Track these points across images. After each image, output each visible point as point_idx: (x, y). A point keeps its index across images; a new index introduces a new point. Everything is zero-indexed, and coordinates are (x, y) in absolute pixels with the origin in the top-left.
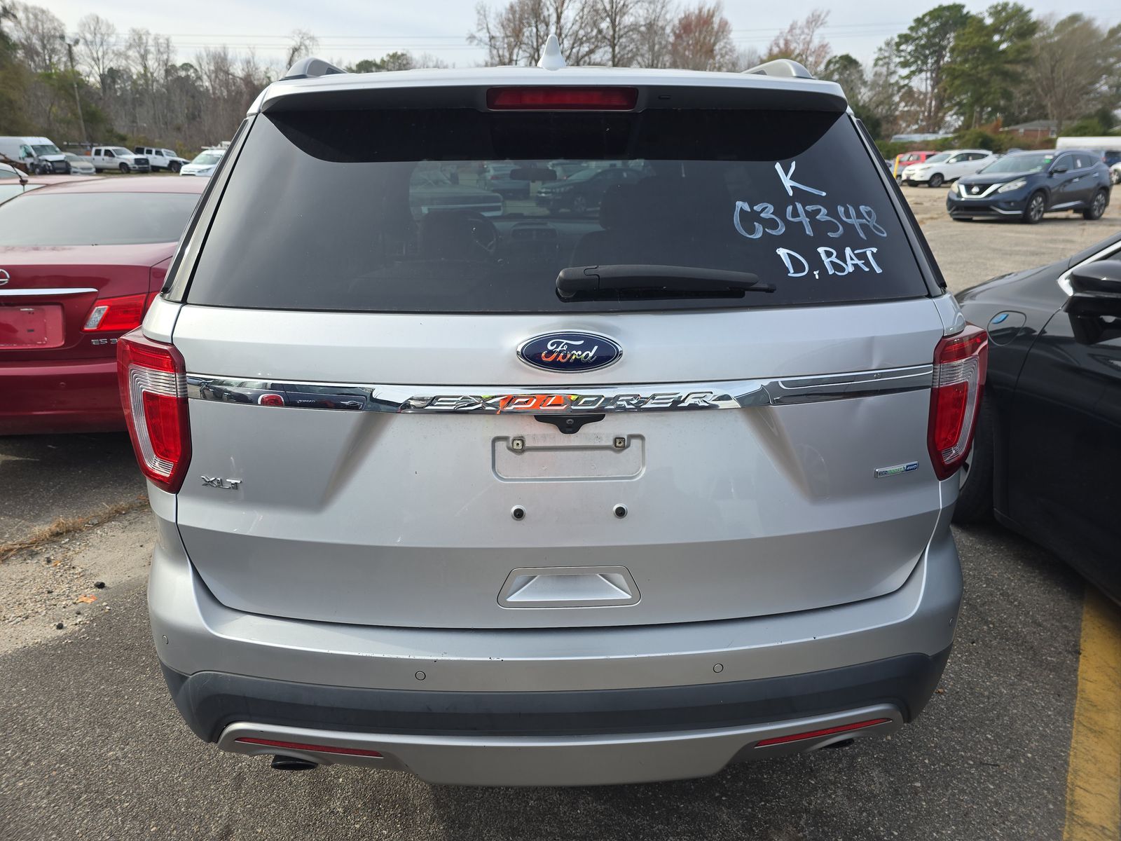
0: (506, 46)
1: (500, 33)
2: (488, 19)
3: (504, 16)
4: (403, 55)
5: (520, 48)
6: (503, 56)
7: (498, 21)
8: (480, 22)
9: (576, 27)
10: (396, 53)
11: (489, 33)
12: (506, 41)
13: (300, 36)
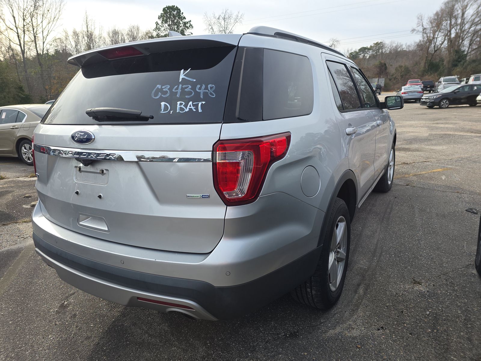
0: (432, 31)
1: (429, 26)
2: (423, 21)
3: (432, 18)
4: (381, 43)
5: (440, 31)
6: (430, 37)
7: (429, 20)
8: (419, 23)
9: (473, 17)
10: (378, 42)
11: (423, 27)
12: (432, 29)
13: (333, 41)
